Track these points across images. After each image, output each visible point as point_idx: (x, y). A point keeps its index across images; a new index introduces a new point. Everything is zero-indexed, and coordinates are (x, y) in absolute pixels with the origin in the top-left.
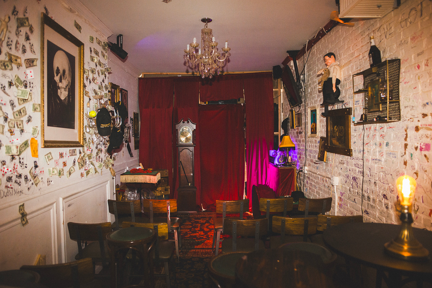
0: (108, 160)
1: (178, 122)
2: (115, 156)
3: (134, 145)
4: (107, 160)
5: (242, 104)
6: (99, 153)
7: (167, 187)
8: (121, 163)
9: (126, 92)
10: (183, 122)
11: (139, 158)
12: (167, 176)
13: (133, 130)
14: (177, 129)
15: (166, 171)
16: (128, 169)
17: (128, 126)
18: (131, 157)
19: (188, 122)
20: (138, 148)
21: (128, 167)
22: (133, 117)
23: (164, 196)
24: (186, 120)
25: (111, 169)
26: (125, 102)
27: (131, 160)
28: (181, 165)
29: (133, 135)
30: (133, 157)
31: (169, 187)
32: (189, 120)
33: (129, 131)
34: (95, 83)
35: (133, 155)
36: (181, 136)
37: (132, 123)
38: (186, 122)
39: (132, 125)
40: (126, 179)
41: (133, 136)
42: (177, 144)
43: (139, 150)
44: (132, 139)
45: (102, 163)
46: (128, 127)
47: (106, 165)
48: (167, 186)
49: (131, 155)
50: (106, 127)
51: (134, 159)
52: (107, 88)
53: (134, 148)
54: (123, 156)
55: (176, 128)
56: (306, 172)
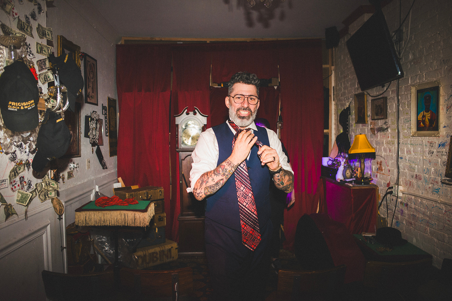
0: (48, 183)
1: (178, 113)
2: (72, 169)
3: (108, 149)
4: (43, 184)
5: (276, 87)
6: (22, 170)
7: (162, 215)
8: (86, 181)
9: (95, 63)
10: (188, 114)
11: (117, 169)
12: (162, 197)
13: (106, 125)
14: (178, 125)
15: (161, 189)
16: (97, 190)
17: (97, 118)
18: (103, 168)
19: (195, 114)
20: (116, 154)
21: (97, 187)
22: (106, 105)
23: (157, 229)
24: (191, 109)
25: (55, 201)
26: (93, 78)
27: (104, 174)
28: (183, 179)
29: (106, 133)
30: (106, 168)
31: (165, 214)
32: (196, 111)
33: (98, 126)
34: (8, 10)
35: (108, 165)
36: (184, 136)
37: (105, 114)
38: (191, 113)
39: (106, 118)
40: (86, 220)
41: (107, 136)
42: (178, 148)
43: (116, 156)
44: (106, 140)
45: (28, 193)
46: (96, 120)
47: (43, 193)
48: (163, 212)
49: (104, 166)
50: (22, 108)
51: (109, 172)
52: (43, 34)
53: (108, 154)
54: (89, 167)
55: (176, 123)
56: (400, 195)
